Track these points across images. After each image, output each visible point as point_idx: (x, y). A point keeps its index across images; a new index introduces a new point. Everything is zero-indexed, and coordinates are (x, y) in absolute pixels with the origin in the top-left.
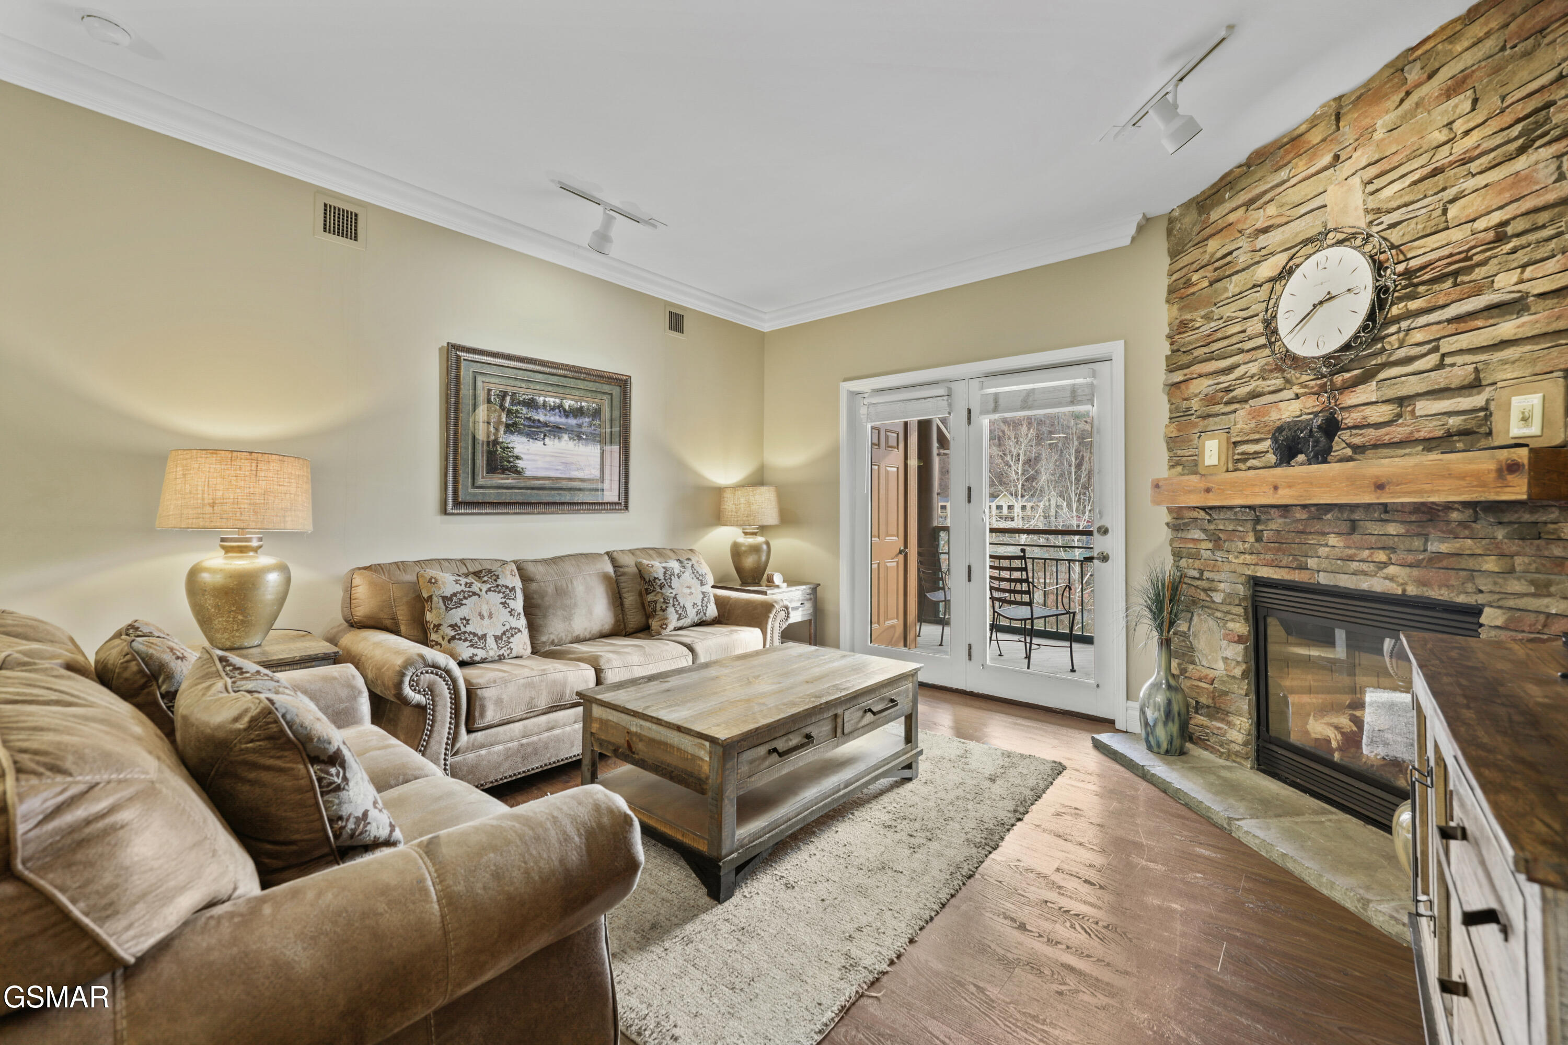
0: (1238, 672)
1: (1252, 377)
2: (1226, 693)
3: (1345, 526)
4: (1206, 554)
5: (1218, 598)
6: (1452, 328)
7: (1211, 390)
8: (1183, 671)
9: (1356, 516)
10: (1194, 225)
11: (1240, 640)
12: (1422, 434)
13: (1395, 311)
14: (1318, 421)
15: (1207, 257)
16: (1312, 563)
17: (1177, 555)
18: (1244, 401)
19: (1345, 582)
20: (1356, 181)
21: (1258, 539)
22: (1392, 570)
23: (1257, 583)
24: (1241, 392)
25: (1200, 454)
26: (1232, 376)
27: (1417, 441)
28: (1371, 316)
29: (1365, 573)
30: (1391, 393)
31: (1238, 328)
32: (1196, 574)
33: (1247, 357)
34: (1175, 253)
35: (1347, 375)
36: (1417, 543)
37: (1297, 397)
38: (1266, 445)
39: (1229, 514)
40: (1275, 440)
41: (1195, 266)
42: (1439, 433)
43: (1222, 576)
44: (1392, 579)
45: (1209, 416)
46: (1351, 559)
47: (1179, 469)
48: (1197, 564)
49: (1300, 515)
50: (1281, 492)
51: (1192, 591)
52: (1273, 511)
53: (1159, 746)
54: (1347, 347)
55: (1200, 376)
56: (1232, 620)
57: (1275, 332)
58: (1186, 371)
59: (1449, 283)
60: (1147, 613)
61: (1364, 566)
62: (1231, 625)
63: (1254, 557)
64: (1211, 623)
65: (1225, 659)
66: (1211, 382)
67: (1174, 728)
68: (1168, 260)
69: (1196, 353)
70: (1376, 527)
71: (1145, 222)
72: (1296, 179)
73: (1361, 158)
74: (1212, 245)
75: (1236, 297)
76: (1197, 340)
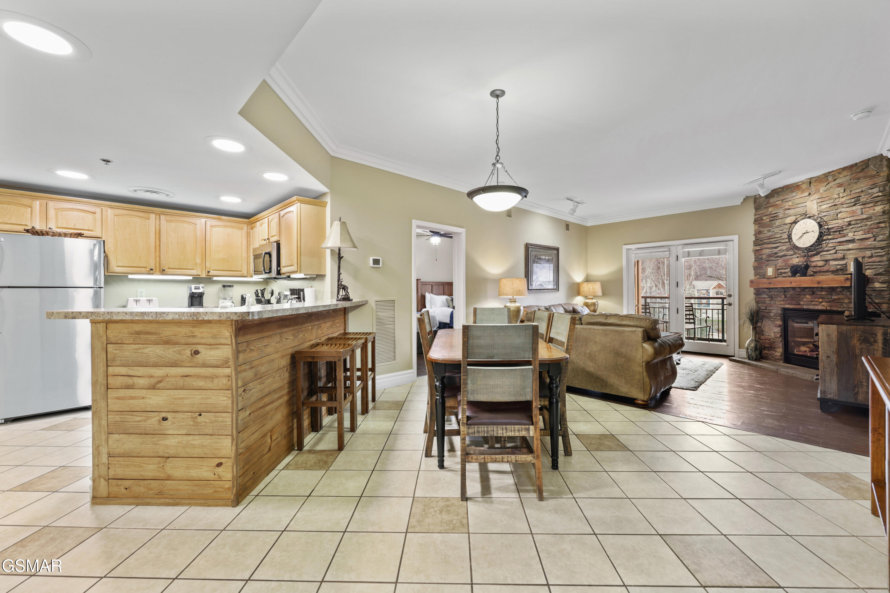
0: (779, 335)
1: (784, 250)
2: (774, 342)
3: (811, 293)
4: (767, 302)
5: (772, 315)
6: (838, 244)
7: (770, 253)
8: (759, 338)
10: (764, 202)
11: (779, 326)
12: (831, 270)
13: (825, 238)
14: (803, 266)
15: (768, 213)
16: (801, 303)
17: (757, 302)
18: (781, 257)
19: (811, 307)
20: (815, 202)
21: (785, 297)
22: (823, 303)
23: (785, 310)
24: (780, 254)
25: (767, 272)
26: (777, 250)
27: (830, 271)
28: (818, 239)
29: (816, 305)
30: (824, 259)
31: (779, 236)
32: (764, 308)
33: (783, 244)
34: (757, 209)
35: (812, 253)
36: (830, 296)
37: (798, 257)
38: (789, 270)
39: (776, 290)
40: (791, 270)
41: (764, 214)
42: (835, 269)
43: (773, 308)
44: (823, 306)
45: (769, 261)
46: (812, 301)
47: (758, 276)
48: (765, 305)
49: (799, 290)
50: (793, 284)
51: (763, 313)
52: (790, 289)
53: (753, 358)
54: (812, 246)
55: (766, 248)
56: (777, 321)
57: (791, 238)
58: (761, 246)
59: (838, 233)
60: (748, 320)
61: (816, 303)
62: (776, 322)
63: (784, 302)
64: (770, 322)
65: (774, 332)
66: (770, 251)
67: (758, 352)
68: (754, 211)
69: (765, 241)
70: (819, 293)
71: (746, 199)
72: (798, 197)
73: (816, 196)
74: (770, 209)
75: (779, 226)
76: (765, 237)
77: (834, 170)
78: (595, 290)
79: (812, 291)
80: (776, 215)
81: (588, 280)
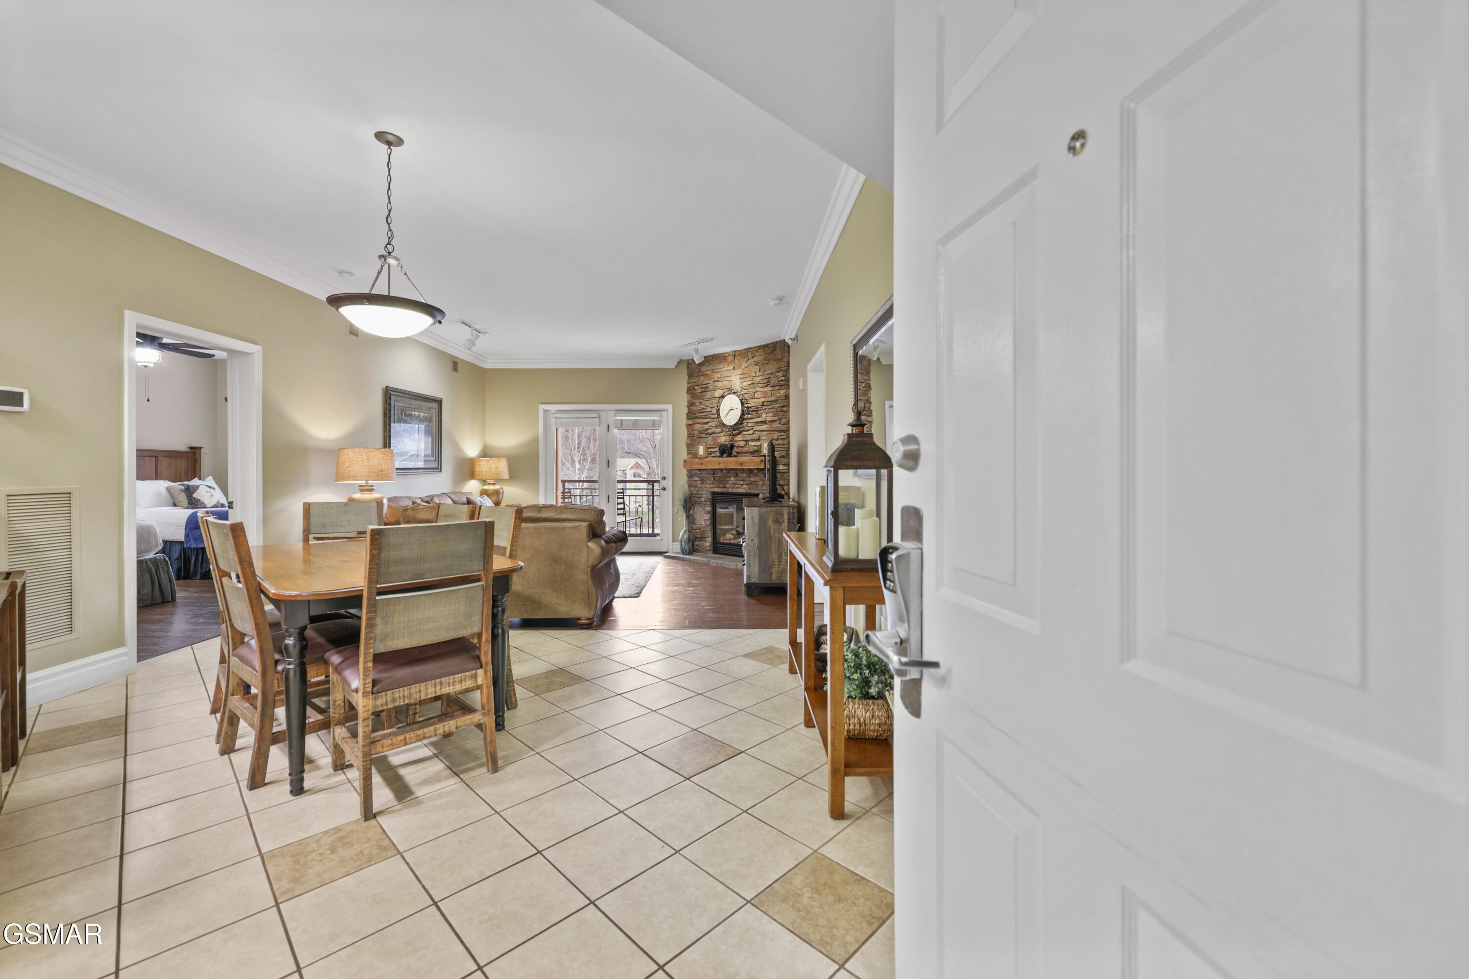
0: (708, 523)
1: (713, 427)
2: (704, 531)
3: (735, 475)
4: (699, 485)
5: (702, 500)
6: (755, 424)
7: (701, 429)
8: (692, 527)
9: (737, 472)
10: (697, 369)
11: (709, 513)
12: (750, 451)
13: (745, 417)
14: (729, 445)
15: (700, 383)
16: (727, 486)
17: (690, 486)
18: (711, 434)
19: (735, 490)
20: (738, 377)
21: (714, 480)
22: (744, 486)
23: (714, 493)
24: (710, 431)
25: (698, 451)
26: (707, 426)
28: (741, 417)
29: (738, 488)
30: (744, 439)
31: (709, 410)
32: (696, 493)
33: (712, 420)
34: (690, 375)
35: (736, 432)
36: (749, 479)
37: (725, 436)
38: (717, 449)
39: (707, 472)
40: (719, 449)
41: (696, 384)
42: (753, 451)
43: (704, 492)
44: (744, 488)
45: (700, 438)
46: (736, 484)
47: (691, 455)
48: (696, 489)
50: (721, 465)
51: (695, 499)
52: (718, 470)
53: (686, 552)
54: (735, 424)
55: (698, 423)
56: (708, 507)
57: (719, 414)
58: (693, 420)
59: (755, 413)
60: (682, 507)
61: (739, 486)
62: (706, 508)
63: (713, 485)
64: (701, 509)
65: (704, 520)
66: (701, 426)
67: (690, 545)
68: (687, 378)
69: (697, 415)
70: (741, 475)
71: (680, 362)
72: (725, 369)
73: (738, 371)
74: (702, 379)
75: (709, 399)
76: (697, 410)
77: (753, 346)
78: (500, 469)
79: (736, 472)
80: (707, 386)
81: (486, 454)
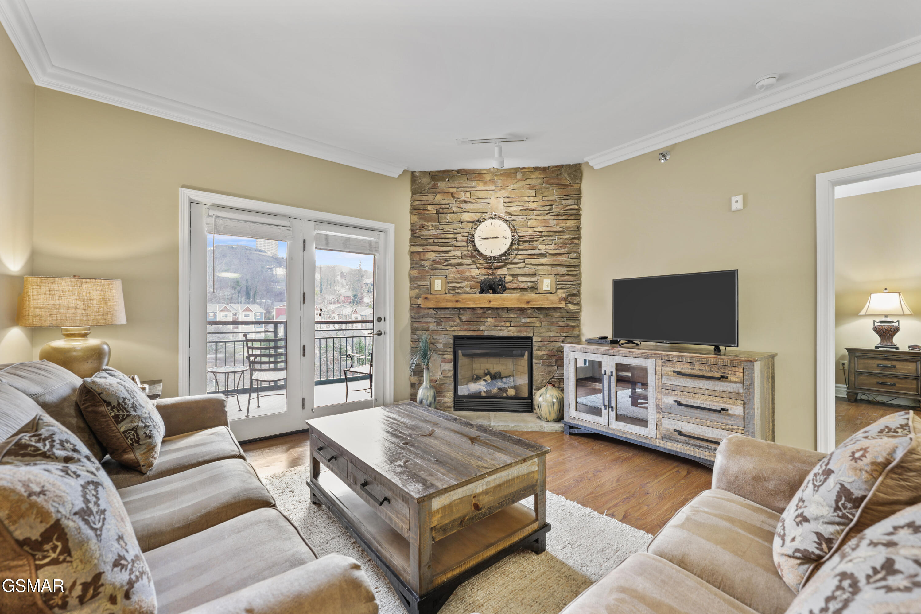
0: (448, 374)
1: (458, 257)
2: (442, 384)
3: (495, 315)
4: (432, 328)
5: (440, 346)
6: (529, 257)
7: (438, 259)
9: (499, 311)
10: (428, 184)
11: (449, 361)
12: (521, 287)
15: (435, 202)
16: (482, 328)
17: (414, 329)
19: (494, 334)
20: (501, 200)
21: (459, 320)
22: (511, 328)
23: (456, 338)
25: (431, 284)
27: (520, 288)
28: (509, 248)
29: (501, 330)
30: (512, 273)
31: (452, 236)
32: (427, 336)
34: (415, 192)
35: (499, 264)
36: (518, 320)
37: (481, 268)
39: (447, 311)
41: (428, 202)
42: (526, 287)
43: (441, 337)
45: (436, 269)
46: (496, 325)
47: (418, 290)
48: (428, 332)
49: (480, 311)
50: (492, 303)
52: (468, 310)
54: (502, 255)
55: (432, 251)
56: (448, 354)
57: (473, 242)
58: (423, 247)
59: (527, 244)
62: (445, 356)
63: (458, 327)
64: (437, 356)
65: (443, 371)
66: (438, 255)
68: (411, 194)
69: (431, 241)
70: (506, 315)
71: (405, 171)
72: (479, 188)
73: (503, 193)
74: (439, 196)
75: (449, 223)
76: (430, 235)
77: (526, 166)
79: (497, 311)
80: (448, 206)
